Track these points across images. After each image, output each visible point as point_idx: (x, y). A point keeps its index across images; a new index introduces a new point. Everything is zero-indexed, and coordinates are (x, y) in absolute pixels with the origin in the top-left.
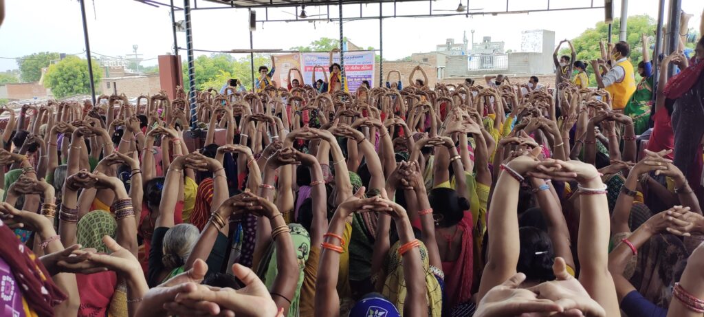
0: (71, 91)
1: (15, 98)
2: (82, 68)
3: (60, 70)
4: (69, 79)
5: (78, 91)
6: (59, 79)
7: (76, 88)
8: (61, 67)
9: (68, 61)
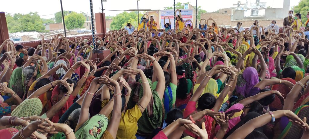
0: (73, 27)
1: (52, 30)
2: (78, 17)
3: (69, 18)
4: (73, 22)
5: (76, 27)
6: (68, 22)
7: (75, 25)
8: (69, 17)
9: (72, 14)
